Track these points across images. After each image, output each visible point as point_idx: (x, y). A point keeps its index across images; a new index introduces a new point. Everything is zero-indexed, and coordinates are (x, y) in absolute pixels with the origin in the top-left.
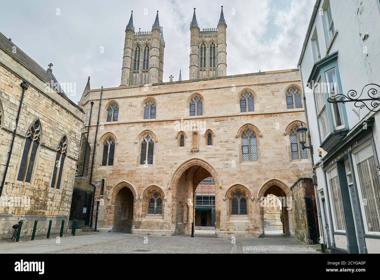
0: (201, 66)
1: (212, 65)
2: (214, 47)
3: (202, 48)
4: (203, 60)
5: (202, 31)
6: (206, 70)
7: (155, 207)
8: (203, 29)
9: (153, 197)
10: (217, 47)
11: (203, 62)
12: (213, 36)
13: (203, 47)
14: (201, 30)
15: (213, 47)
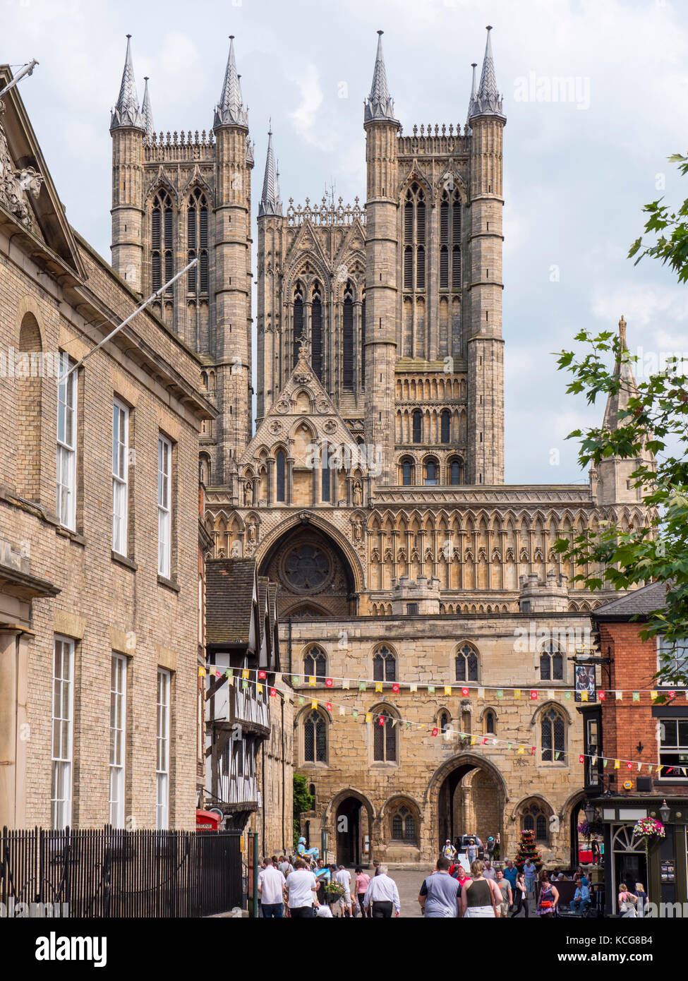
0: (409, 283)
1: (450, 281)
2: (457, 204)
3: (409, 205)
4: (415, 259)
5: (411, 135)
6: (426, 299)
7: (404, 829)
8: (415, 130)
9: (400, 814)
10: (468, 206)
11: (415, 266)
12: (451, 159)
13: (415, 203)
14: (407, 132)
15: (451, 203)
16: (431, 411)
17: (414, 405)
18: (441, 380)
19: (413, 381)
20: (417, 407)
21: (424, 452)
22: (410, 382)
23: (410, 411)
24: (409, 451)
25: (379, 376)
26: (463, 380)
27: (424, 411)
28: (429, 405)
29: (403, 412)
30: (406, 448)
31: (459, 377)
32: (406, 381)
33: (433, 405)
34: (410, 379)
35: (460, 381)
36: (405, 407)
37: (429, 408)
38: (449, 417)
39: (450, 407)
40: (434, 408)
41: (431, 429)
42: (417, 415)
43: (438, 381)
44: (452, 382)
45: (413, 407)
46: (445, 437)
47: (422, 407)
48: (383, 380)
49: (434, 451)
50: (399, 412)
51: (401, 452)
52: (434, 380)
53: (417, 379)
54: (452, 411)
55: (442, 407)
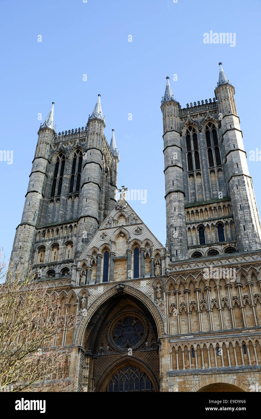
0: (191, 168)
3: (188, 136)
4: (193, 156)
10: (220, 127)
11: (194, 159)
12: (208, 112)
16: (210, 224)
17: (198, 223)
18: (215, 207)
19: (197, 211)
20: (201, 223)
21: (208, 248)
22: (195, 212)
23: (196, 227)
24: (198, 249)
25: (174, 209)
26: (229, 205)
27: (205, 225)
28: (208, 221)
29: (191, 228)
30: (195, 247)
31: (226, 204)
32: (192, 211)
33: (211, 221)
34: (194, 209)
35: (227, 206)
36: (193, 225)
37: (209, 223)
38: (223, 227)
39: (222, 220)
40: (212, 222)
41: (211, 235)
42: (201, 229)
43: (213, 208)
44: (222, 207)
45: (198, 225)
46: (221, 238)
47: (204, 223)
48: (176, 210)
49: (214, 247)
50: (189, 228)
51: (192, 250)
52: (210, 208)
53: (199, 209)
54: (224, 222)
55: (217, 221)
